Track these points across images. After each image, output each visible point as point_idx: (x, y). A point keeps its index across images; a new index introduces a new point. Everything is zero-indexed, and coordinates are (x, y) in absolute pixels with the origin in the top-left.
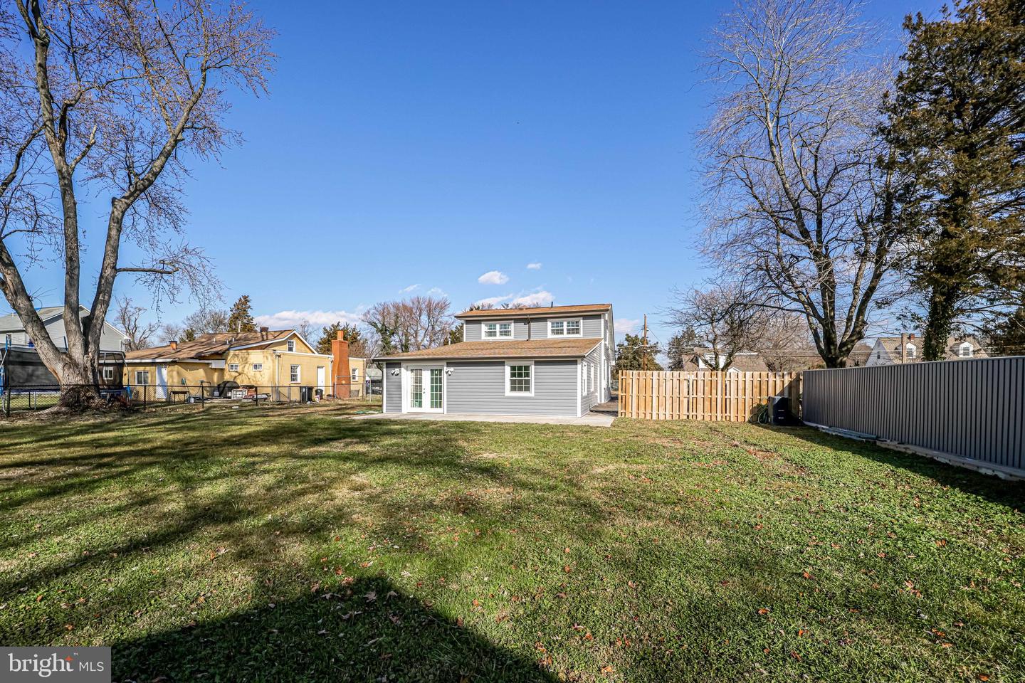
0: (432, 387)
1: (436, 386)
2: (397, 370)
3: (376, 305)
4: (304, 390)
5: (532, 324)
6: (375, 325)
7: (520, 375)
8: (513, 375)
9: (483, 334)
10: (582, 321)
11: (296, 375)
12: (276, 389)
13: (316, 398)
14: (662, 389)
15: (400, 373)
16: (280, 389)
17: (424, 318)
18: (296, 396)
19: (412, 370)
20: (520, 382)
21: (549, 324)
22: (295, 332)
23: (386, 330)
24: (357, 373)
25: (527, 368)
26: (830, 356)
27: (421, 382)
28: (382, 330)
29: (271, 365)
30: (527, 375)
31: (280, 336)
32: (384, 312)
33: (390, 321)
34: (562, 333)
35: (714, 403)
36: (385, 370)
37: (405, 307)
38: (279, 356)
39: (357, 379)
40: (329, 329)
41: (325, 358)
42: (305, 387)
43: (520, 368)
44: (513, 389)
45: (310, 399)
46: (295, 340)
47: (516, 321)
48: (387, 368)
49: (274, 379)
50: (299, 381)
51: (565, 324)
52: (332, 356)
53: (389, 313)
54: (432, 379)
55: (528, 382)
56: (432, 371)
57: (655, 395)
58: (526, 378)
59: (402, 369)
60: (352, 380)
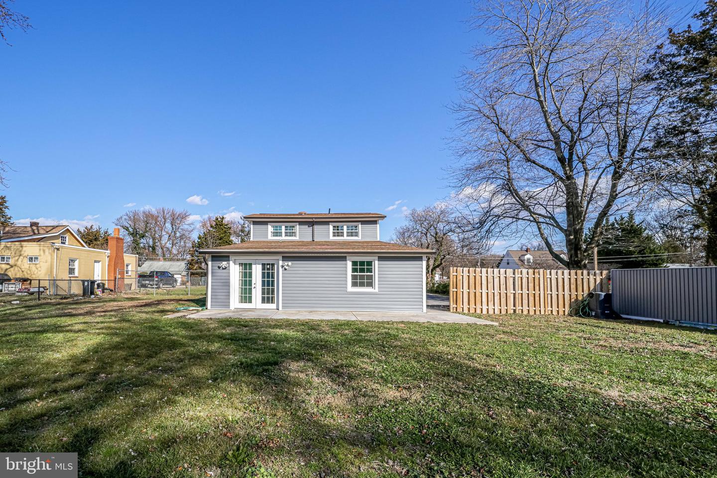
0: (263, 282)
1: (268, 282)
2: (224, 264)
3: (128, 213)
4: (86, 284)
5: (316, 227)
6: (127, 229)
7: (362, 270)
8: (354, 270)
9: (270, 234)
10: (360, 225)
11: (74, 269)
12: (54, 282)
13: (98, 292)
14: (491, 285)
15: (229, 266)
16: (57, 282)
17: (168, 225)
18: (77, 289)
19: (241, 264)
20: (362, 277)
21: (331, 227)
22: (68, 227)
23: (136, 234)
24: (130, 268)
25: (370, 263)
26: (576, 259)
27: (250, 276)
28: (133, 234)
29: (49, 258)
30: (370, 270)
31: (54, 231)
32: (135, 218)
33: (141, 226)
34: (343, 236)
35: (537, 299)
36: (210, 263)
37: (152, 216)
38: (58, 249)
39: (130, 273)
40: (82, 231)
41: (99, 252)
42: (88, 281)
43: (362, 263)
44: (354, 284)
45: (92, 293)
46: (67, 236)
47: (301, 223)
48: (212, 261)
49: (51, 272)
50: (76, 274)
51: (345, 228)
52: (109, 251)
53: (139, 220)
54: (263, 274)
55: (370, 277)
56: (263, 265)
57: (484, 291)
58: (369, 274)
59: (231, 262)
60: (125, 274)
